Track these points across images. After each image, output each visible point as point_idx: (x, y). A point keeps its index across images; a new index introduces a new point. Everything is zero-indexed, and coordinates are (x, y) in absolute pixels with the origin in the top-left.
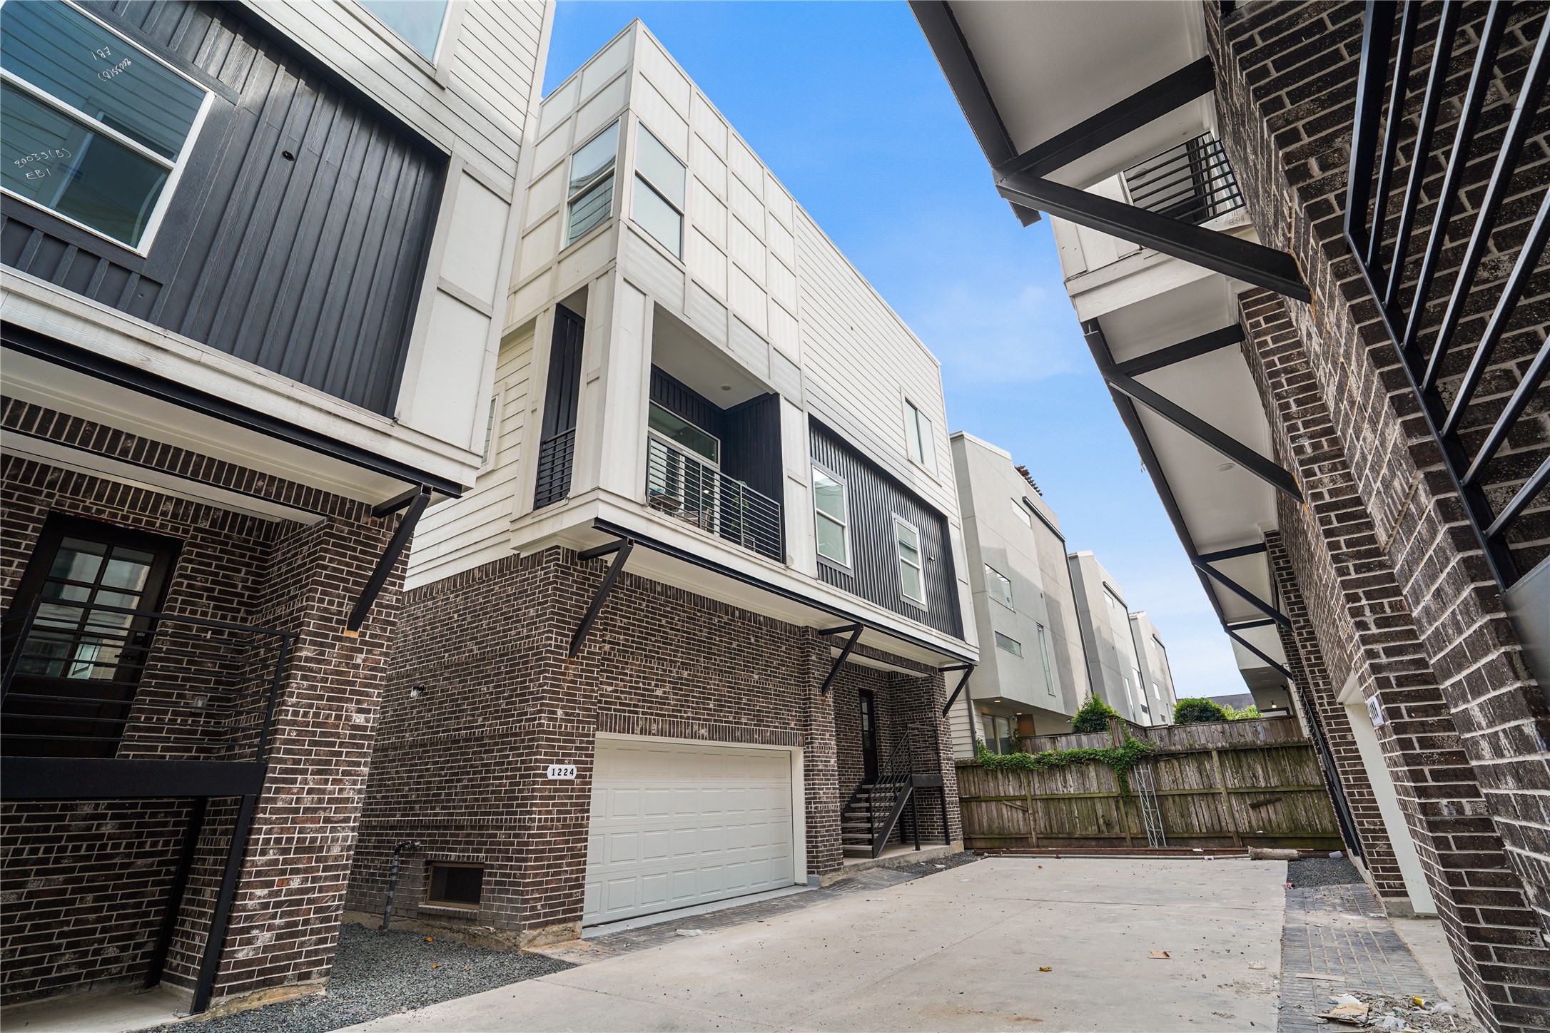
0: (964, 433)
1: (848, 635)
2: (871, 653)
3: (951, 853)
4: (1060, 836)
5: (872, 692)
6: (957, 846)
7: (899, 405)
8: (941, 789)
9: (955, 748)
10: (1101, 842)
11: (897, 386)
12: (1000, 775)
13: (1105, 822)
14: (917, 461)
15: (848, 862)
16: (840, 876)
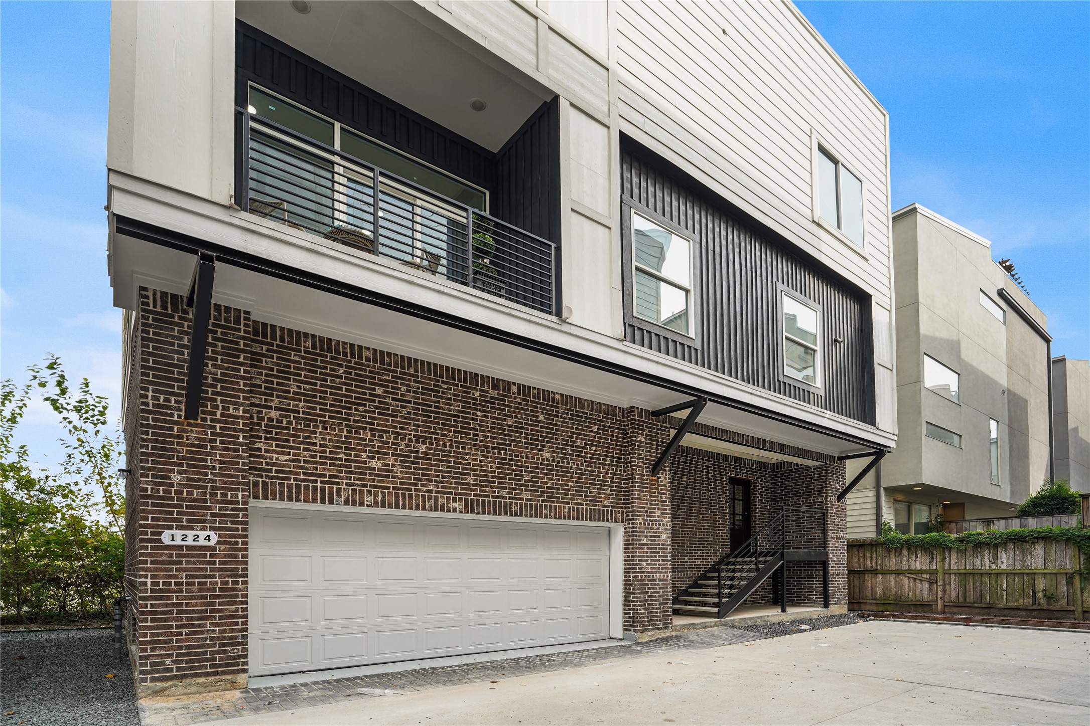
0: (917, 205)
1: (684, 414)
2: (736, 439)
3: (829, 614)
4: (976, 605)
5: (749, 481)
6: (839, 608)
7: (806, 152)
8: (824, 564)
9: (849, 531)
10: (1034, 613)
11: (807, 128)
12: (905, 552)
13: (1045, 596)
14: (831, 225)
15: (678, 621)
16: (668, 633)
